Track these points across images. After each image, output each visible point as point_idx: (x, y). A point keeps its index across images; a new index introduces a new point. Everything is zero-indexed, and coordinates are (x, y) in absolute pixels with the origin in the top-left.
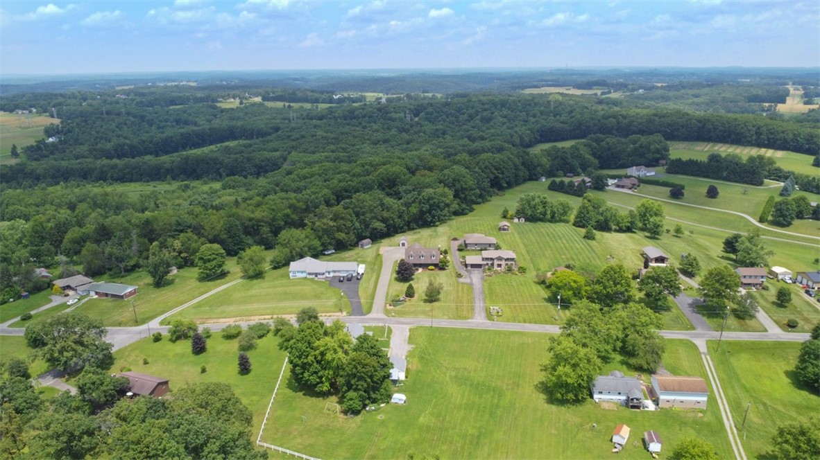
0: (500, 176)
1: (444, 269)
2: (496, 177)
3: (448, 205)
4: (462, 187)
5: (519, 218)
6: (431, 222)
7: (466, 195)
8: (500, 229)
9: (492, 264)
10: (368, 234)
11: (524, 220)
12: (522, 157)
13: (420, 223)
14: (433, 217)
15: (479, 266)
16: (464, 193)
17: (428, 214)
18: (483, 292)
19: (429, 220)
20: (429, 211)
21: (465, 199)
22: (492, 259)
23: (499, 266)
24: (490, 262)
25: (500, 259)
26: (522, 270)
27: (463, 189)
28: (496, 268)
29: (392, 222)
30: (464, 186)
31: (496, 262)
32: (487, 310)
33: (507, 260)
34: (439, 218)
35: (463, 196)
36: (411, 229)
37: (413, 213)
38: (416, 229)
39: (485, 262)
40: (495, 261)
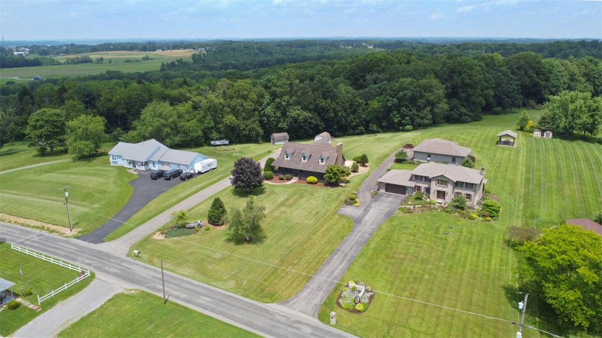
0: (543, 83)
1: (335, 184)
2: (536, 85)
3: (432, 104)
4: (463, 82)
5: (543, 131)
6: (400, 124)
7: (470, 96)
8: (499, 142)
9: (428, 190)
10: (284, 125)
11: (551, 134)
12: (586, 67)
13: (384, 124)
14: (403, 117)
15: (401, 189)
16: (466, 92)
17: (395, 112)
18: (366, 243)
19: (396, 120)
20: (398, 108)
21: (467, 99)
22: (427, 180)
23: (441, 194)
24: (423, 186)
25: (443, 180)
26: (490, 212)
27: (465, 85)
28: (433, 198)
29: (333, 115)
30: (467, 81)
31: (435, 187)
32: (336, 289)
33: (458, 184)
34: (412, 120)
35: (464, 95)
36: (369, 131)
37: (373, 108)
38: (378, 132)
39: (413, 184)
40: (433, 183)
